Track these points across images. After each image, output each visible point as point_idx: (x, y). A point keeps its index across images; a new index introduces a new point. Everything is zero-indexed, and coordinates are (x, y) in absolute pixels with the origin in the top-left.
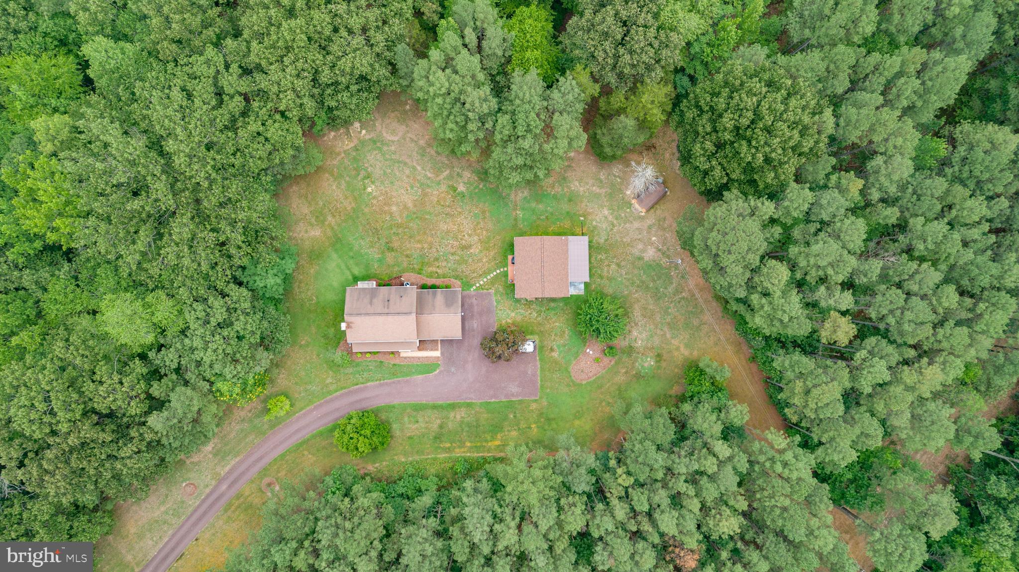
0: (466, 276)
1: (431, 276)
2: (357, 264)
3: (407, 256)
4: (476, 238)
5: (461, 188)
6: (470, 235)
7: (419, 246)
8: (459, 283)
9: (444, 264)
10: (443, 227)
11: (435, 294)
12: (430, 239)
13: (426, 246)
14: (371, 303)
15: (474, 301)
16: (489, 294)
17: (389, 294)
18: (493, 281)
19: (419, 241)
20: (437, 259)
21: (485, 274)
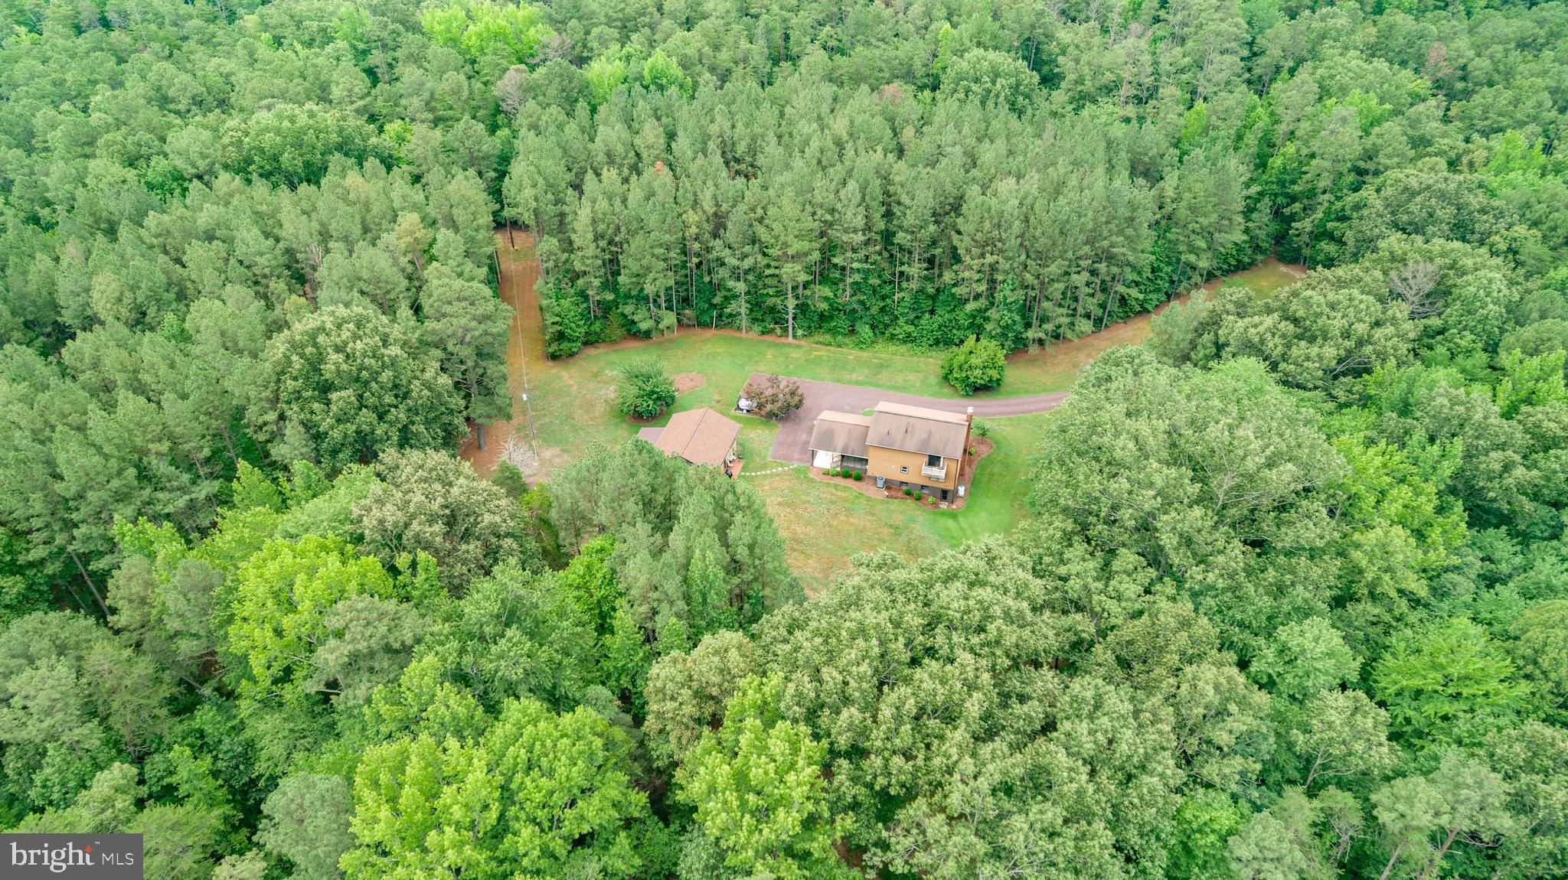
0: (798, 478)
1: (845, 489)
2: (948, 529)
3: (873, 514)
7: (852, 520)
8: (811, 476)
9: (823, 496)
11: (845, 448)
12: (835, 523)
13: (844, 518)
15: (796, 456)
16: (774, 457)
17: (903, 440)
18: (764, 467)
19: (852, 524)
20: (833, 502)
21: (772, 475)
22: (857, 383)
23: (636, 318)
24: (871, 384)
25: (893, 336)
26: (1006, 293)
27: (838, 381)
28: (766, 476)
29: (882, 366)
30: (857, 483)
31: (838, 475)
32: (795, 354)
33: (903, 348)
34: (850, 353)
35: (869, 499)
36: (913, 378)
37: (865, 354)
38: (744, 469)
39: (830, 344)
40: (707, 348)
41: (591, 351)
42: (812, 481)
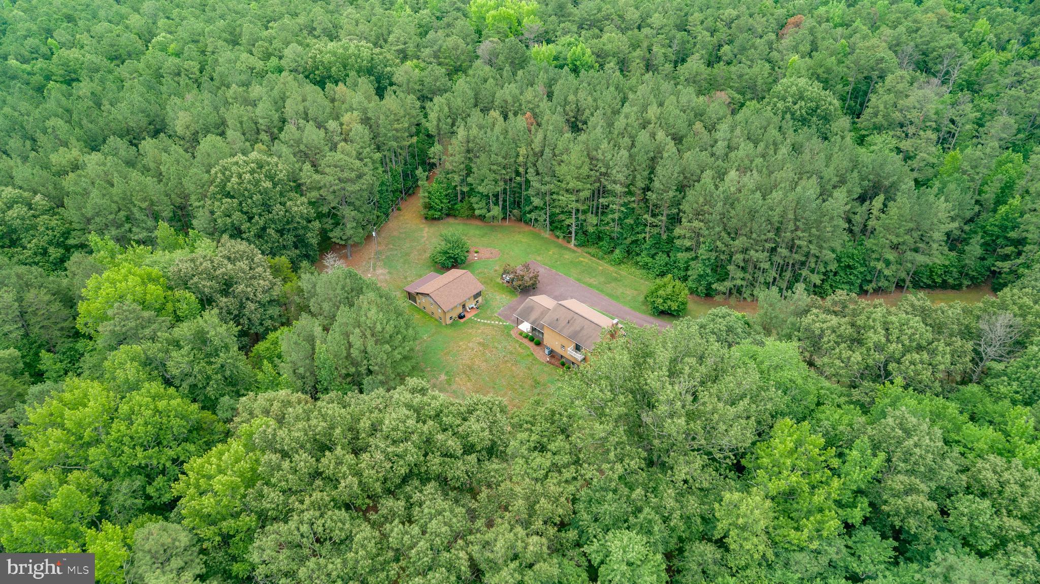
0: (503, 331)
1: (525, 348)
3: (529, 369)
4: (471, 345)
5: (443, 377)
6: (473, 349)
7: (514, 368)
8: (512, 332)
9: (509, 347)
10: (484, 366)
11: (537, 323)
12: (502, 366)
13: (510, 365)
14: (582, 329)
16: (499, 314)
17: (564, 327)
18: (489, 318)
19: (511, 371)
20: (511, 353)
21: (489, 325)
22: (590, 285)
23: (476, 206)
24: (598, 289)
25: (637, 263)
26: (702, 251)
27: (579, 280)
28: (484, 324)
29: (616, 279)
30: (535, 346)
31: (526, 337)
32: (568, 256)
33: (638, 272)
34: (604, 266)
35: (535, 359)
36: (630, 293)
37: (612, 269)
38: (476, 316)
39: (593, 256)
40: (518, 237)
41: (451, 220)
42: (509, 335)
